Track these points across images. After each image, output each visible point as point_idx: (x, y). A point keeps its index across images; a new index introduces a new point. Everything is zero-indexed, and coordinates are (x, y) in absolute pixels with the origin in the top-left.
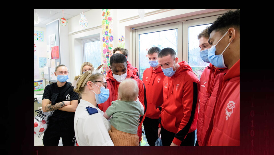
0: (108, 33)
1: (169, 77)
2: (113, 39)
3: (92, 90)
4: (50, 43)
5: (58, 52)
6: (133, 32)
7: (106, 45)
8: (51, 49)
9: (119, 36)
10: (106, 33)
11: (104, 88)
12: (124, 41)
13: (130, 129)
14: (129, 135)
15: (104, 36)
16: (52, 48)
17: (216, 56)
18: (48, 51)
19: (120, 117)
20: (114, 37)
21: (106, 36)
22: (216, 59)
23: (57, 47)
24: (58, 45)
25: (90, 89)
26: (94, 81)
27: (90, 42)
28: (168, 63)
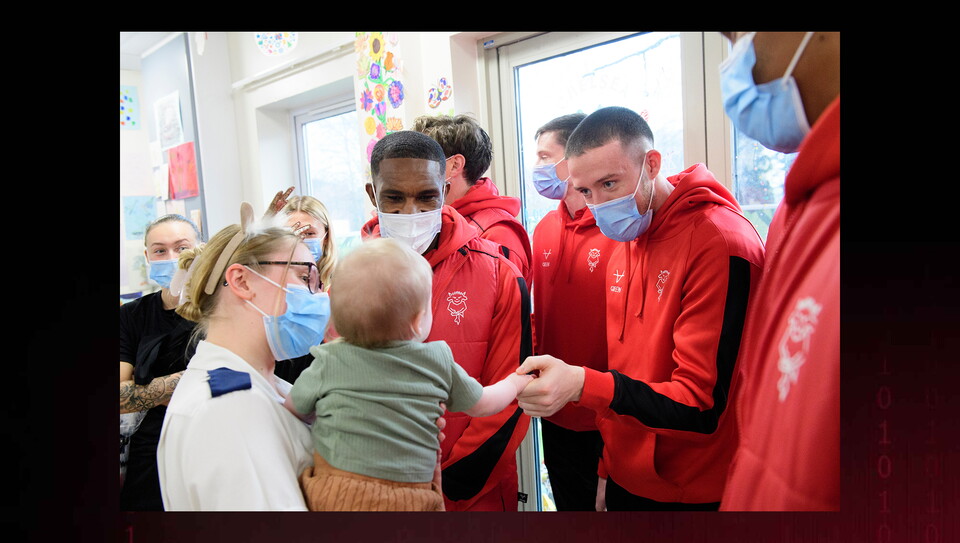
0: (383, 70)
1: (628, 244)
2: (401, 97)
3: (250, 300)
4: (161, 134)
5: (194, 168)
6: (487, 60)
7: (378, 122)
8: (168, 157)
9: (430, 82)
10: (375, 71)
11: (304, 287)
12: (451, 99)
13: (392, 460)
14: (384, 487)
15: (366, 84)
16: (171, 150)
17: (759, 91)
18: (155, 169)
19: (340, 411)
20: (405, 87)
21: (372, 86)
22: (762, 105)
23: (189, 146)
24: (192, 140)
25: (242, 300)
26: (255, 261)
27: (320, 117)
28: (611, 176)
